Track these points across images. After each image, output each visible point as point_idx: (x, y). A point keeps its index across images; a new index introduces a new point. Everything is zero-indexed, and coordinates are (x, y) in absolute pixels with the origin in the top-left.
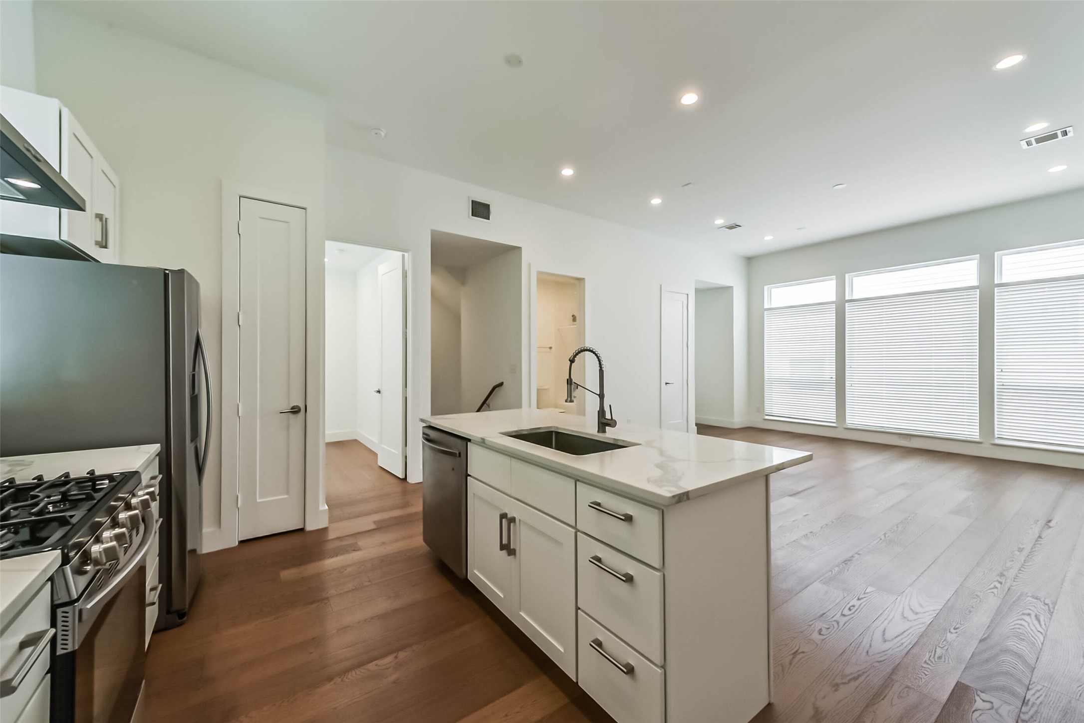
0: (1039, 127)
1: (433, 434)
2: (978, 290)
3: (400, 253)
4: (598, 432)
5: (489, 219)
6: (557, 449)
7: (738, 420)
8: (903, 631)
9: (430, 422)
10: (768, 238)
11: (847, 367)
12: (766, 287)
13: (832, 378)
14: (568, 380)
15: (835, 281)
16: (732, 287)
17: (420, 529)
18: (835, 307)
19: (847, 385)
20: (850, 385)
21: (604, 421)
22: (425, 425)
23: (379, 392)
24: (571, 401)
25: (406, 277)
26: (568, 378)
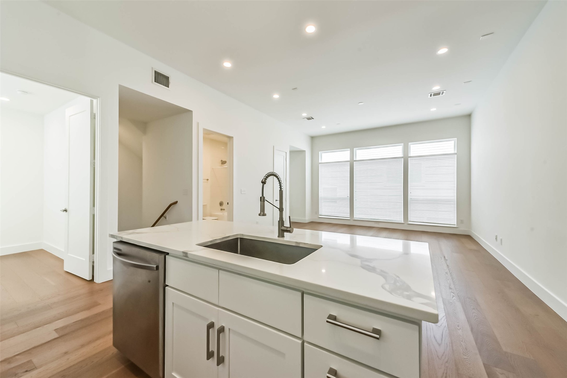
0: (436, 88)
1: (123, 248)
2: (403, 159)
3: (89, 99)
4: (279, 237)
5: (168, 87)
6: (241, 253)
7: (307, 218)
8: (441, 335)
9: (122, 238)
10: (324, 127)
11: (354, 191)
12: (320, 152)
13: (348, 197)
14: (261, 198)
15: (349, 152)
16: (305, 151)
17: (110, 326)
18: (349, 163)
19: (354, 200)
20: (357, 200)
21: (283, 228)
22: (115, 240)
23: (66, 211)
24: (264, 215)
25: (95, 118)
26: (261, 196)
